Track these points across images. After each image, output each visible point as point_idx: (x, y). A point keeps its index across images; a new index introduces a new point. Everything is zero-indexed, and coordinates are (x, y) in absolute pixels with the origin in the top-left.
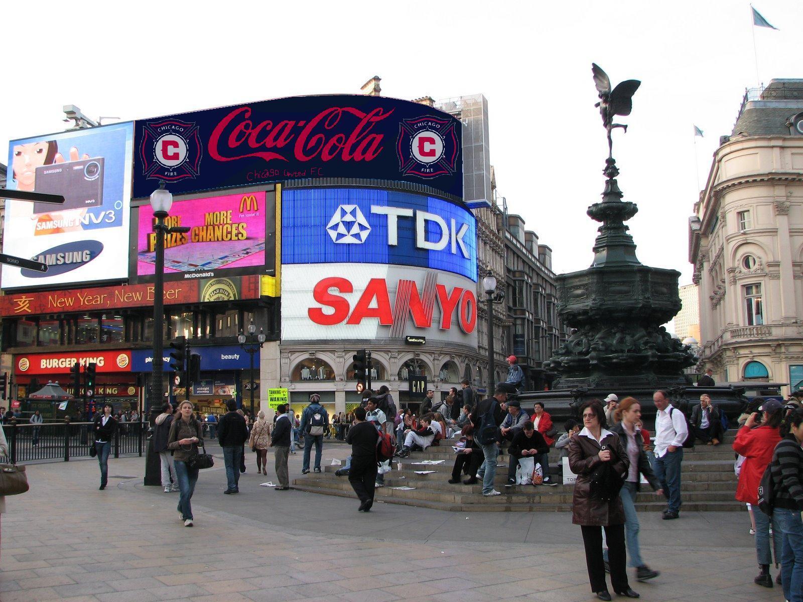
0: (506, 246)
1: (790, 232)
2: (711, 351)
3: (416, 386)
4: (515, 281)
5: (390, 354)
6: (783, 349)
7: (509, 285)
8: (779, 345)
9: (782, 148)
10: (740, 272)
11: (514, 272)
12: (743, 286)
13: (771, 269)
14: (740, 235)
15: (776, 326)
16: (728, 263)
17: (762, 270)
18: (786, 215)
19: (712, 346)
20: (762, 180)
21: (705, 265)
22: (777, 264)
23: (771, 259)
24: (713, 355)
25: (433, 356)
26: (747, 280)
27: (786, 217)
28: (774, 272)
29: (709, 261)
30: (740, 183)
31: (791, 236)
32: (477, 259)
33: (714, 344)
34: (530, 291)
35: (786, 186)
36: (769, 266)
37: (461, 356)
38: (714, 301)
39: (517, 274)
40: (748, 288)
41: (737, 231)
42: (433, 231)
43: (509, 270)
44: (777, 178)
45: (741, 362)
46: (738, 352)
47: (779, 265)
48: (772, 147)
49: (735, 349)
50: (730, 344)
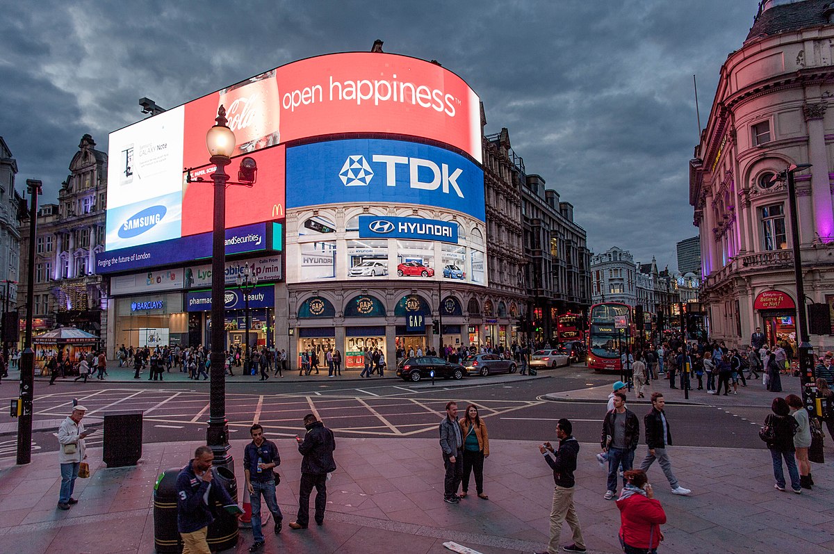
0: (524, 199)
1: (825, 139)
2: (715, 281)
3: (413, 320)
4: (533, 228)
5: (386, 291)
7: (526, 231)
9: (817, 40)
10: (756, 192)
11: (532, 221)
12: (759, 208)
13: (799, 185)
14: (756, 151)
16: (739, 184)
18: (821, 119)
19: (717, 276)
20: (788, 82)
21: (709, 200)
22: (806, 178)
24: (717, 285)
25: (432, 292)
26: (763, 201)
27: (820, 122)
28: (802, 188)
29: (712, 196)
31: (826, 144)
32: (486, 205)
33: (719, 274)
34: (563, 245)
35: (822, 85)
36: (796, 181)
37: (464, 291)
38: (718, 233)
39: (535, 222)
41: (752, 147)
42: (426, 175)
43: (527, 219)
44: (810, 75)
45: (757, 292)
46: (754, 282)
47: (810, 180)
48: (803, 41)
49: (749, 278)
50: (743, 272)
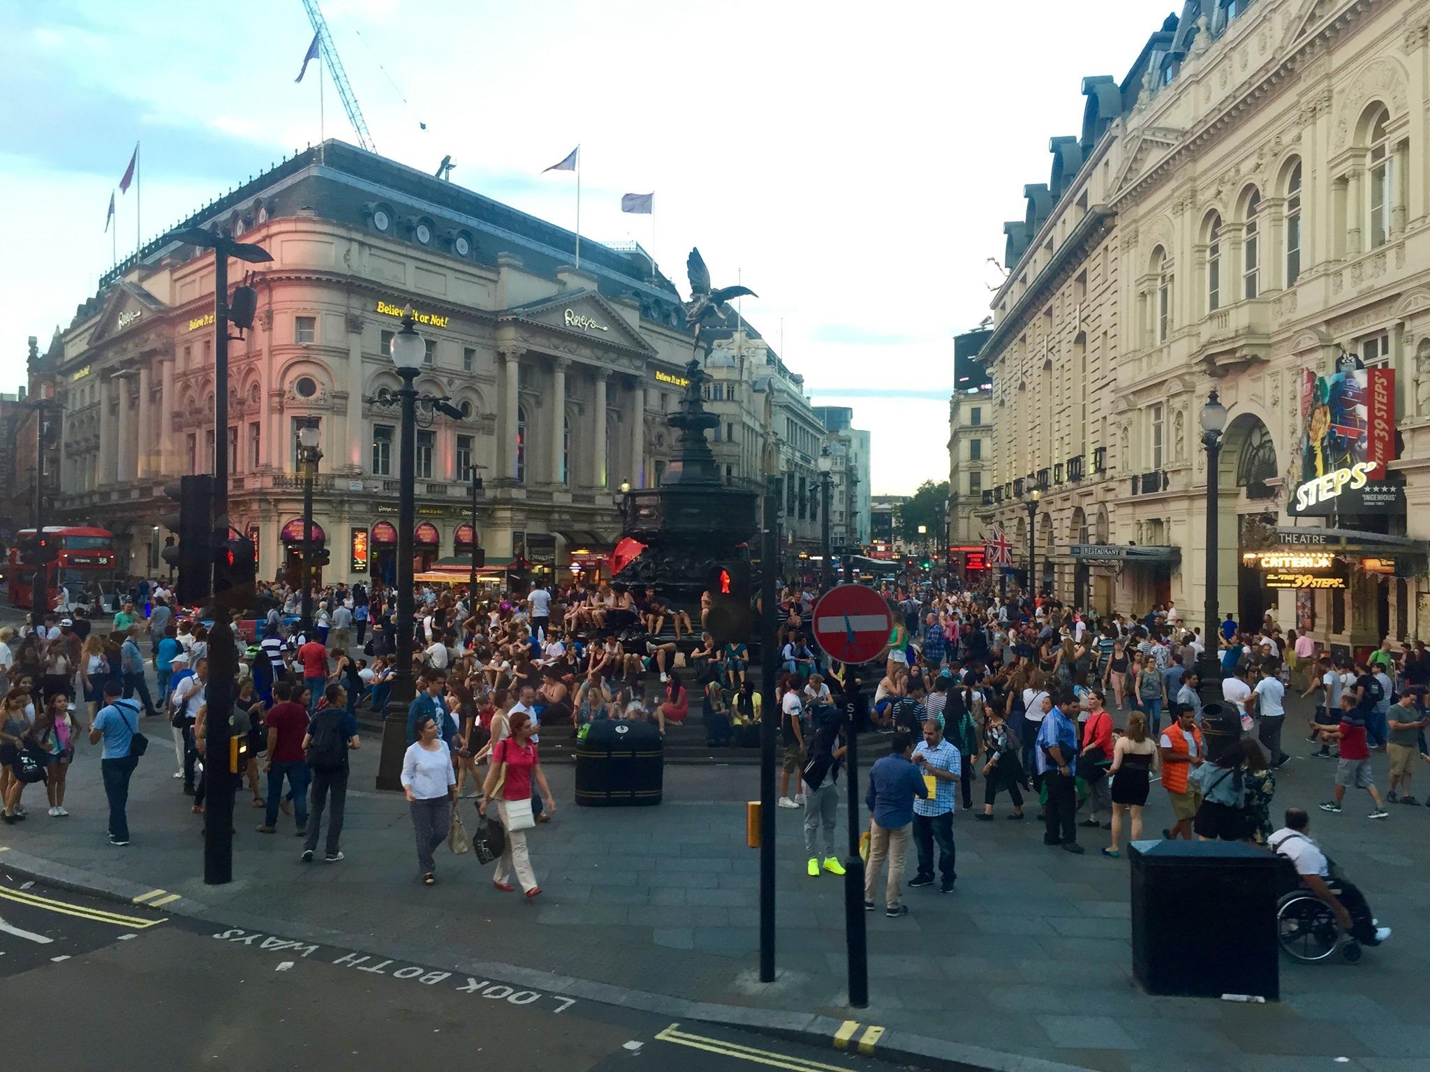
1: (363, 357)
6: (346, 508)
8: (342, 502)
10: (292, 399)
12: (293, 418)
13: (337, 401)
14: (298, 349)
15: (340, 476)
16: (271, 383)
17: (325, 400)
18: (359, 333)
21: (167, 366)
22: (344, 396)
23: (338, 388)
26: (300, 411)
27: (358, 337)
28: (340, 407)
29: (174, 360)
30: (298, 279)
31: (363, 362)
36: (334, 397)
40: (300, 422)
41: (294, 342)
44: (357, 283)
45: (285, 519)
46: (282, 506)
47: (346, 398)
48: (351, 240)
49: (278, 501)
50: (271, 494)
